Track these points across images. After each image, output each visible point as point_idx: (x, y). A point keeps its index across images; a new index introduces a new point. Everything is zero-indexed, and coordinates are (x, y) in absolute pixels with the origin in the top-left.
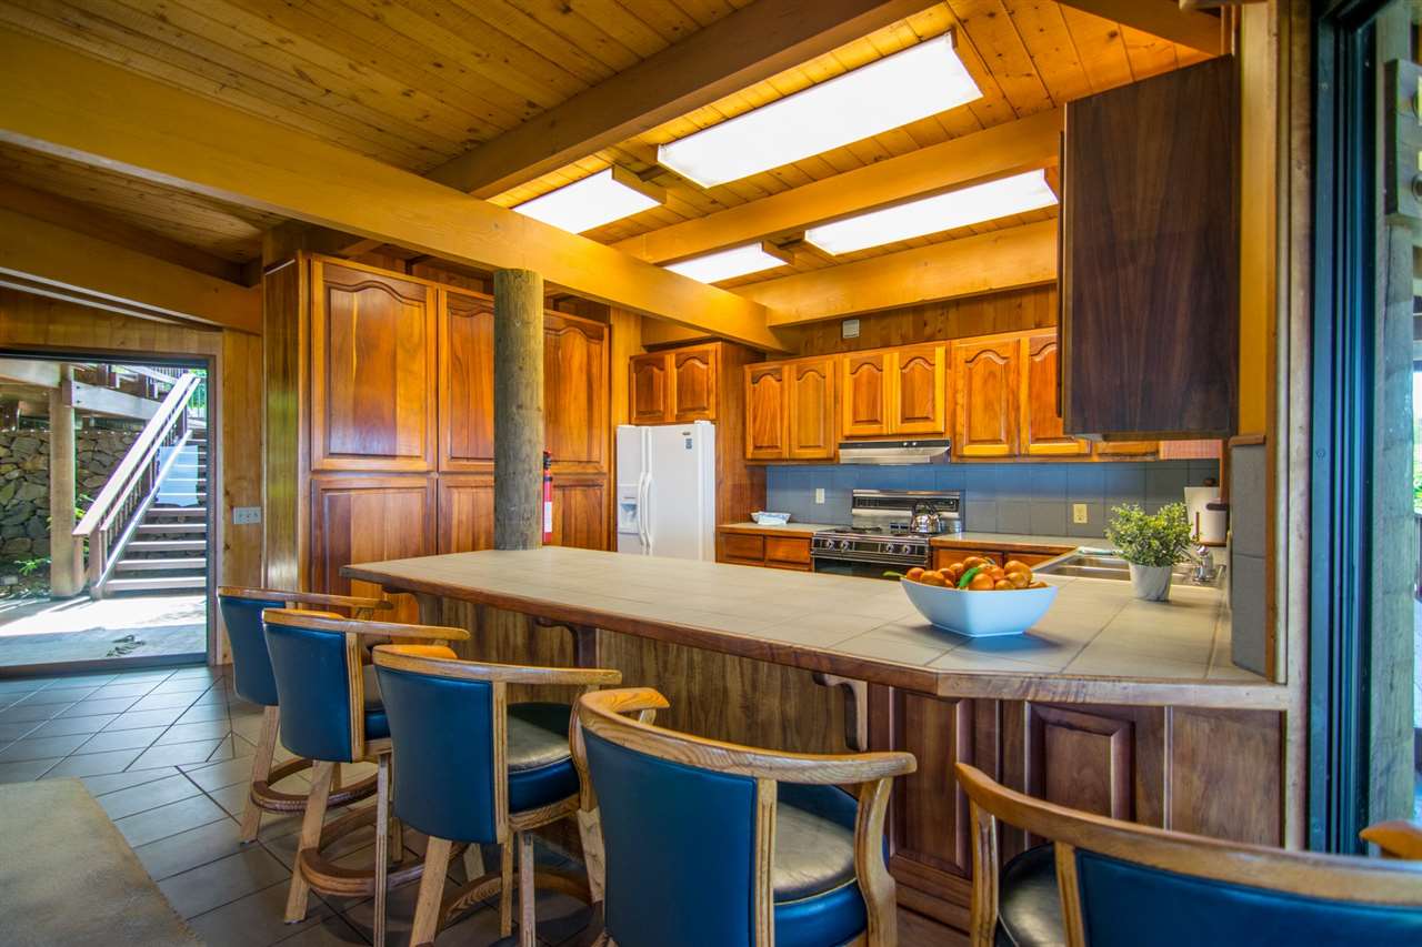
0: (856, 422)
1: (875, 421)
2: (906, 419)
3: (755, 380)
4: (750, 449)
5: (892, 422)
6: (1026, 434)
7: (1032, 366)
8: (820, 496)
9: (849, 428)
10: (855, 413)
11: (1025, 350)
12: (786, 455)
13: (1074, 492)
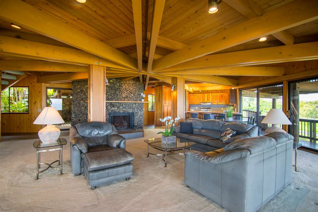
0: (202, 101)
1: (204, 101)
2: (207, 100)
3: (191, 96)
4: (190, 103)
5: (206, 101)
6: (219, 102)
7: (219, 96)
8: (197, 108)
9: (201, 101)
10: (202, 100)
11: (218, 95)
12: (194, 103)
13: (221, 107)
